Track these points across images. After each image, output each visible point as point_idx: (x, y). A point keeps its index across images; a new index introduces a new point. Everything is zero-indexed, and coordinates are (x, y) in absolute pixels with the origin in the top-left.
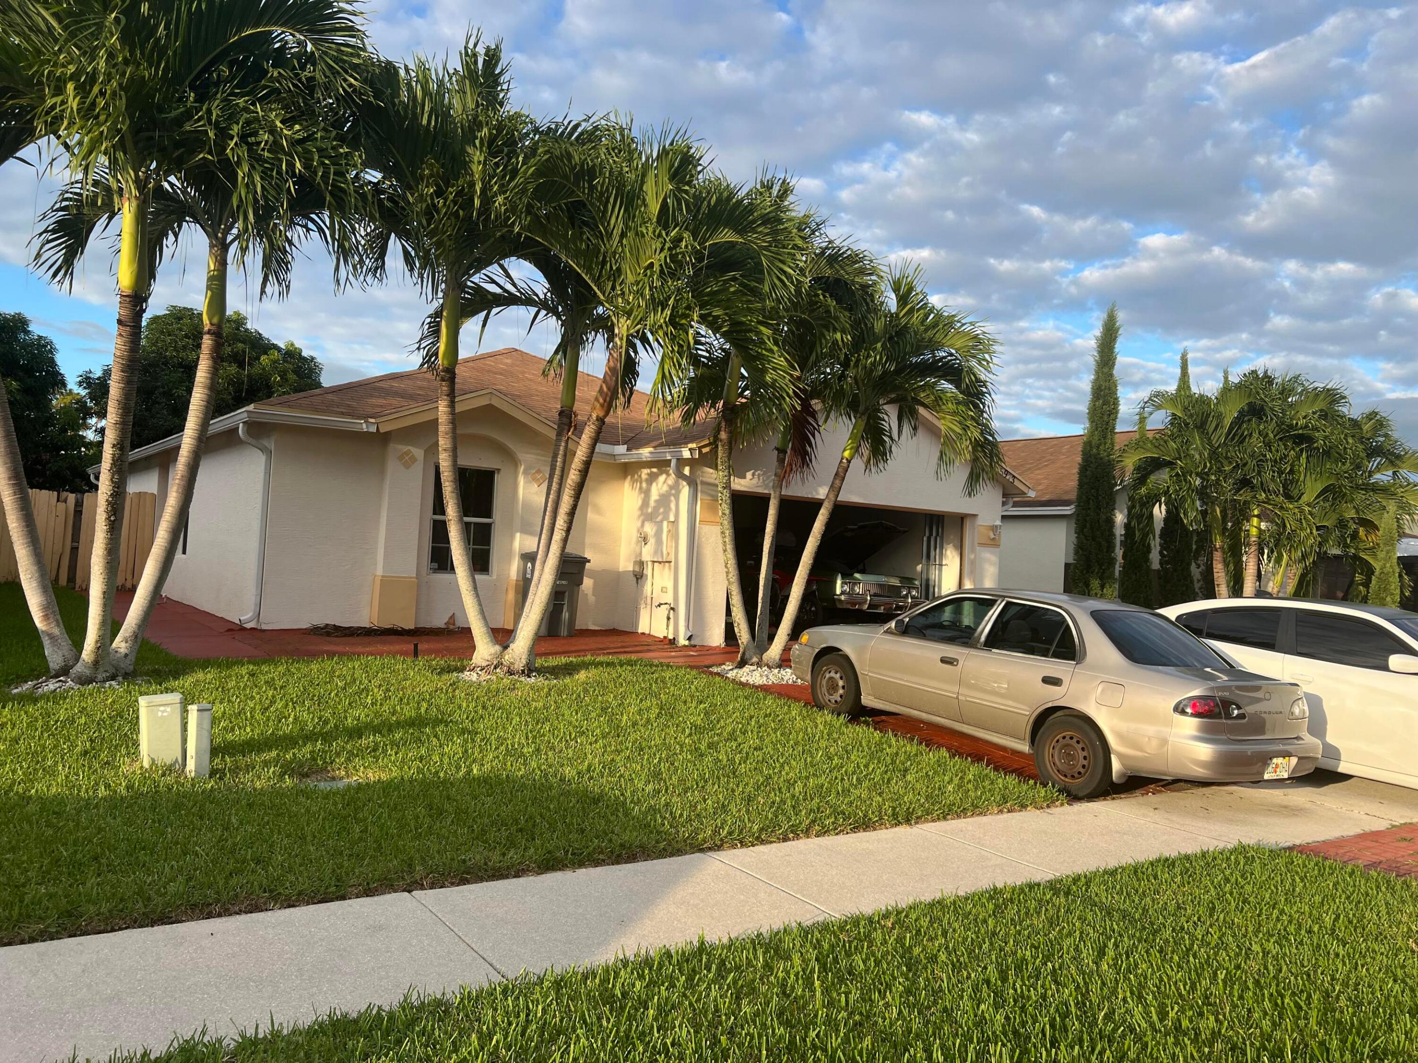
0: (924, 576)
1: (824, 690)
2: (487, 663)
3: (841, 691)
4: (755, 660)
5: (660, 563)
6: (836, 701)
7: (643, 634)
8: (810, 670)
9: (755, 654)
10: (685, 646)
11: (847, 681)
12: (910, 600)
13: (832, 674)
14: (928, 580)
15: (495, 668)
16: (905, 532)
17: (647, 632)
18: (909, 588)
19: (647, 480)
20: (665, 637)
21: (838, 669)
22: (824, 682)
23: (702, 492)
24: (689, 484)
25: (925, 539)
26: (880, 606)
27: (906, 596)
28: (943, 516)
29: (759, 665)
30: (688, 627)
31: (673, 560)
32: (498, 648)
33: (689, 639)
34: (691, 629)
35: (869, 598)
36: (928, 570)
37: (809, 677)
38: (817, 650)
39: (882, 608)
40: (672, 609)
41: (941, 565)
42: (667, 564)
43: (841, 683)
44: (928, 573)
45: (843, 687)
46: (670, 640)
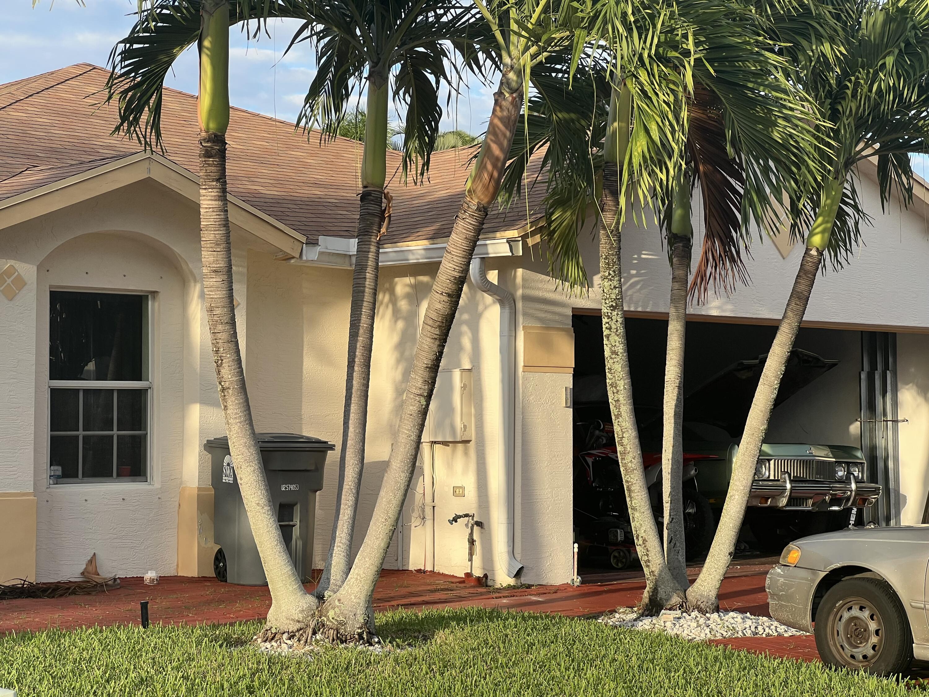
0: (866, 442)
1: (842, 639)
2: (298, 626)
3: (874, 640)
4: (675, 599)
5: (445, 443)
6: (865, 657)
7: (419, 571)
8: (809, 607)
9: (675, 590)
10: (509, 587)
11: (885, 620)
12: (853, 486)
13: (856, 612)
14: (873, 449)
15: (314, 633)
16: (834, 365)
17: (429, 568)
18: (848, 464)
19: (408, 296)
20: (468, 575)
21: (865, 602)
22: (841, 627)
23: (525, 314)
24: (502, 302)
25: (863, 376)
26: (807, 499)
27: (846, 481)
28: (894, 334)
29: (684, 607)
30: (512, 553)
31: (473, 438)
32: (310, 600)
33: (518, 575)
34: (518, 556)
35: (788, 486)
36: (872, 431)
37: (807, 620)
38: (822, 575)
39: (810, 502)
40: (479, 524)
41: (895, 421)
42: (460, 446)
43: (873, 626)
44: (872, 437)
45: (877, 633)
46: (479, 578)
